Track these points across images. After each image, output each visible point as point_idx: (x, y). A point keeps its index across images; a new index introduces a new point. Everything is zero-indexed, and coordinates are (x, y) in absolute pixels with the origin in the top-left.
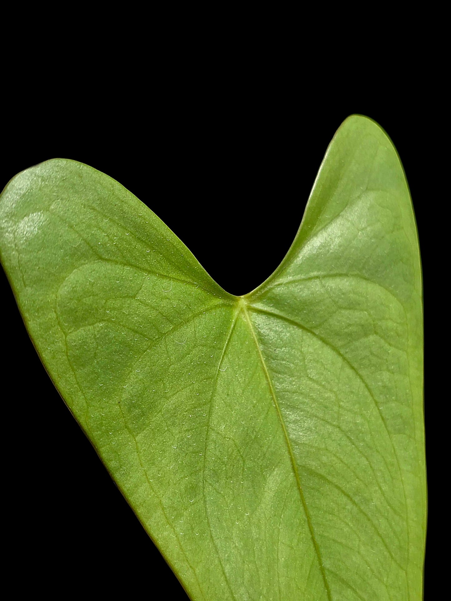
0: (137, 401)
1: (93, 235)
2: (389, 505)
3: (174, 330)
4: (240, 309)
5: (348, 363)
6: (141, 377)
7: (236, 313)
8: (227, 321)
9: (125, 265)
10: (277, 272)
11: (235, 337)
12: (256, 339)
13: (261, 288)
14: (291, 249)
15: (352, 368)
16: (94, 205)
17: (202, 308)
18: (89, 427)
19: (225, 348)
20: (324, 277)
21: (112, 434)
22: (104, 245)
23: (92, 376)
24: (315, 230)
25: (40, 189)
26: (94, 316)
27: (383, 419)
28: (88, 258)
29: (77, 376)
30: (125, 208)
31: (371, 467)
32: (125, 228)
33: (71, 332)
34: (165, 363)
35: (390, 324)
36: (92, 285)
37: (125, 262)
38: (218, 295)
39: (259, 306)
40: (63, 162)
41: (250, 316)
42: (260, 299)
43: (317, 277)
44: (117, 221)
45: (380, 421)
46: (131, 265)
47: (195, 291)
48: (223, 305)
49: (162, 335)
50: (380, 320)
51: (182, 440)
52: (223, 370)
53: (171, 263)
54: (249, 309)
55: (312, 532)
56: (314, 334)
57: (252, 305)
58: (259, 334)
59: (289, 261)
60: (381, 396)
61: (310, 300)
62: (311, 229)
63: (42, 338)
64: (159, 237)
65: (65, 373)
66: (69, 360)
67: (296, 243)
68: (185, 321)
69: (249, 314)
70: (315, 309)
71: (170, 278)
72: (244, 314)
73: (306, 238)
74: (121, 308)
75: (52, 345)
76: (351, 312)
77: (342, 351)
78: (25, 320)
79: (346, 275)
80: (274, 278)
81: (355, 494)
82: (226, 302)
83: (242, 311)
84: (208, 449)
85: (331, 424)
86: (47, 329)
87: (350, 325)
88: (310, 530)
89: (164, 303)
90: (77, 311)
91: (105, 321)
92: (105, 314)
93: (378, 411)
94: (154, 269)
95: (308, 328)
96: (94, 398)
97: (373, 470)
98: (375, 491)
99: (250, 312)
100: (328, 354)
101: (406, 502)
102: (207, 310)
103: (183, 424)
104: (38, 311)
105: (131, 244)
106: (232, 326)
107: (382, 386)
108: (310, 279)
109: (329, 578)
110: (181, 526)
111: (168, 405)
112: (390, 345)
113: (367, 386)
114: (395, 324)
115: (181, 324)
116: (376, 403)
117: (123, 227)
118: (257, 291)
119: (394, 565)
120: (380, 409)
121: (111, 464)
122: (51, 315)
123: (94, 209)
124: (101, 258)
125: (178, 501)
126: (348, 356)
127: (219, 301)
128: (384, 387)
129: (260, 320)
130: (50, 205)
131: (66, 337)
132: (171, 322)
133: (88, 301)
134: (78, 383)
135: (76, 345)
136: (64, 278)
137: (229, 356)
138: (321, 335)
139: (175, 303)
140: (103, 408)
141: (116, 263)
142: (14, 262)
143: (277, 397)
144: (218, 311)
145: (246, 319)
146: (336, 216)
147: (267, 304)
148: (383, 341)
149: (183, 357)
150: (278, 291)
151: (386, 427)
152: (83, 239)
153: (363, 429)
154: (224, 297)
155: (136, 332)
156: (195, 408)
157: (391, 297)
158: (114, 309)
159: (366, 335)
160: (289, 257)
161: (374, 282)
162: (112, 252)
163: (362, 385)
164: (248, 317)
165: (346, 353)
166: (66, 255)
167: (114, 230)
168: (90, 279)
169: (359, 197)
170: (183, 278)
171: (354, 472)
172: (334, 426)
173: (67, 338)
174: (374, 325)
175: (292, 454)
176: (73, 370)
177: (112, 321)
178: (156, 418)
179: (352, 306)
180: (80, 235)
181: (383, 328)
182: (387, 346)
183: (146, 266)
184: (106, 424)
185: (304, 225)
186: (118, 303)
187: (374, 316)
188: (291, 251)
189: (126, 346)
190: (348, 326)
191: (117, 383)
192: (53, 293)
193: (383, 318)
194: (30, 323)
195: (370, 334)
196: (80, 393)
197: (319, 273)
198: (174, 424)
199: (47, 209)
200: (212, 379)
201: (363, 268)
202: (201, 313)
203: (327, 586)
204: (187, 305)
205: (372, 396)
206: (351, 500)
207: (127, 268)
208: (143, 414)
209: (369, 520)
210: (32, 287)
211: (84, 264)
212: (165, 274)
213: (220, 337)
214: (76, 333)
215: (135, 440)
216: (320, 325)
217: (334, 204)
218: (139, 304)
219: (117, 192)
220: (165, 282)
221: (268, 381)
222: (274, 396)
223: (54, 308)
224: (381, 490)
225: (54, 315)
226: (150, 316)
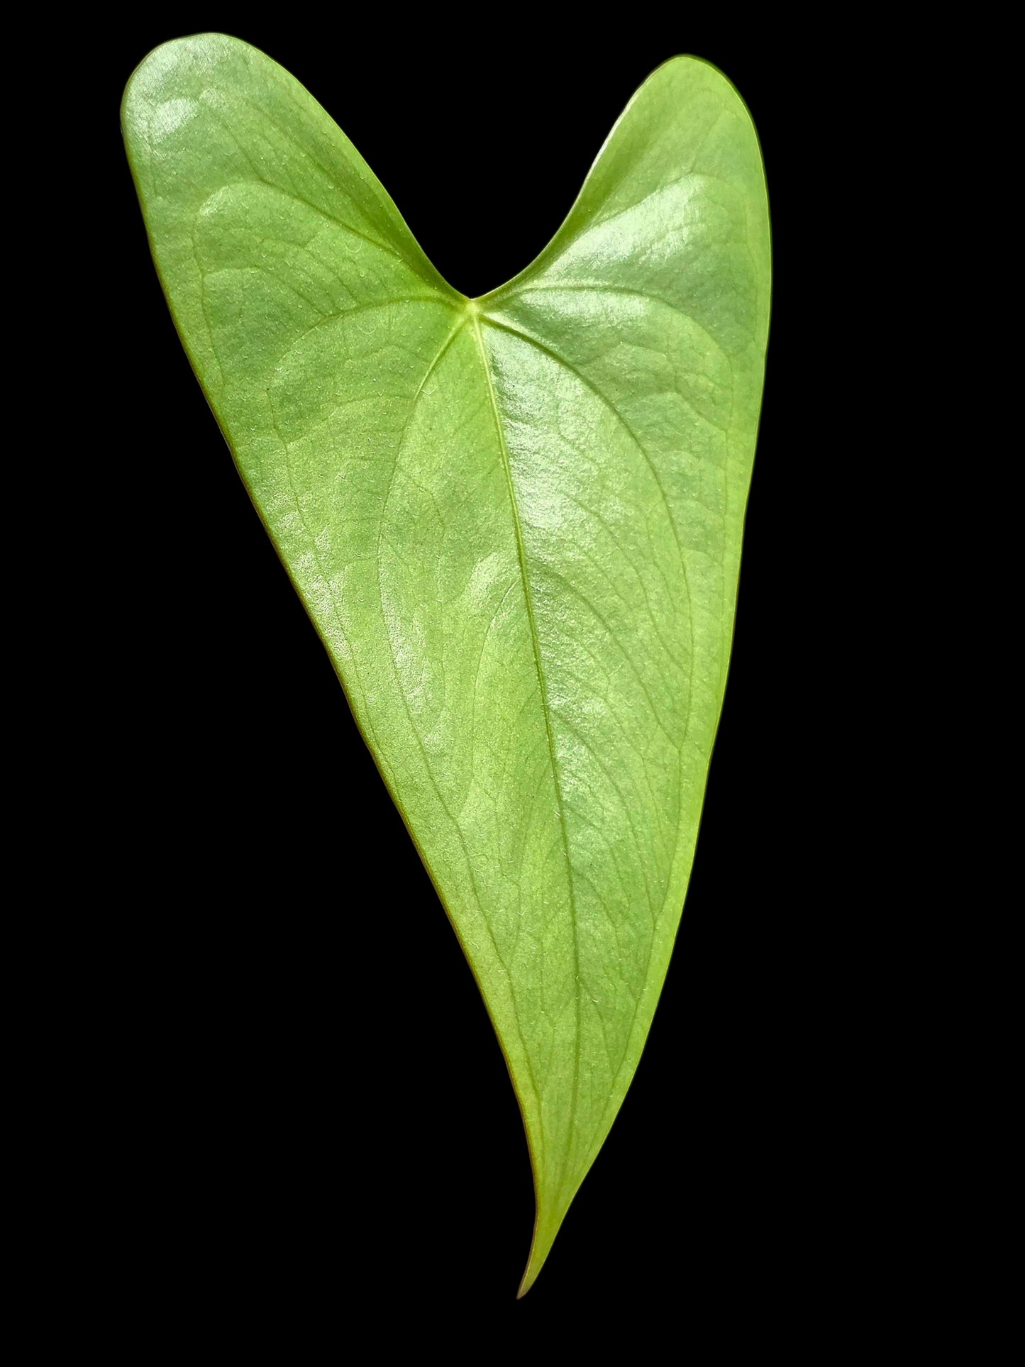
0: (293, 395)
1: (254, 144)
2: (664, 646)
3: (357, 310)
4: (467, 317)
5: (627, 426)
6: (302, 362)
7: (460, 320)
8: (443, 326)
9: (296, 197)
10: (531, 270)
11: (453, 352)
12: (486, 367)
13: (503, 290)
14: (555, 237)
15: (633, 436)
16: (260, 104)
17: (404, 293)
18: (224, 413)
19: (434, 361)
20: (605, 289)
21: (254, 431)
22: (268, 161)
23: (234, 341)
24: (598, 218)
25: (190, 69)
26: (245, 257)
27: (672, 521)
28: (243, 175)
29: (214, 336)
30: (304, 117)
31: (641, 583)
32: (299, 146)
33: (210, 272)
34: (339, 354)
35: (702, 381)
36: (247, 212)
37: (296, 194)
38: (432, 283)
39: (497, 317)
40: (223, 39)
41: (481, 330)
42: (499, 307)
43: (593, 288)
44: (290, 133)
45: (667, 522)
46: (304, 200)
47: (396, 264)
48: (440, 301)
49: (339, 313)
50: (686, 371)
51: (354, 468)
52: (428, 391)
53: (364, 213)
54: (483, 320)
55: (536, 653)
56: (578, 374)
57: (485, 315)
58: (493, 359)
59: (551, 257)
60: (674, 488)
61: (578, 321)
62: (592, 214)
63: (172, 271)
64: (349, 170)
65: (197, 328)
66: (204, 311)
67: (563, 232)
68: (376, 303)
69: (480, 327)
70: (583, 336)
71: (359, 235)
72: (474, 326)
73: (581, 224)
74: (283, 256)
75: (184, 285)
76: (640, 349)
77: (619, 407)
78: (152, 243)
79: (640, 293)
80: (524, 278)
81: (611, 616)
82: (444, 297)
83: (470, 320)
84: (391, 495)
85: (586, 509)
86: (179, 260)
87: (635, 370)
88: (535, 651)
89: (346, 266)
90: (221, 245)
91: (259, 267)
92: (260, 257)
93: (665, 508)
94: (338, 216)
95: (570, 364)
96: (234, 373)
97: (645, 590)
98: (644, 620)
99: (482, 324)
100: (595, 407)
101: (693, 650)
102: (412, 299)
103: (357, 448)
104: (168, 232)
105: (306, 171)
106: (451, 335)
107: (678, 473)
108: (580, 288)
109: (556, 724)
110: (338, 581)
111: (339, 413)
112: (699, 413)
113: (652, 467)
114: (711, 384)
115: (369, 305)
116: (664, 495)
117: (297, 143)
118: (496, 294)
119: (660, 734)
120: (670, 506)
121: (250, 472)
122: (186, 242)
123: (259, 109)
124: (262, 180)
125: (338, 548)
126: (629, 416)
127: (433, 292)
128: (683, 475)
129: (497, 338)
130: (200, 93)
131: (203, 276)
132: (355, 298)
133: (238, 232)
134: (213, 346)
135: (214, 292)
136: (208, 195)
137: (441, 376)
138: (589, 378)
139: (363, 273)
140: (245, 391)
141: (283, 191)
142: (146, 159)
143: (507, 454)
144: (430, 305)
145: (476, 334)
146: (635, 201)
147: (511, 318)
148: (686, 406)
149: (366, 354)
150: (528, 298)
151: (676, 533)
152: (240, 147)
153: (636, 528)
154: (442, 289)
155: (301, 295)
156: (377, 430)
157: (708, 339)
158: (272, 254)
159: (661, 390)
160: (552, 248)
161: (685, 313)
162: (280, 175)
163: (645, 463)
164: (478, 332)
165: (626, 411)
166: (214, 163)
167: (285, 144)
168: (243, 204)
169: (677, 180)
170: (380, 241)
171: (613, 585)
172: (591, 512)
173: (205, 279)
174: (676, 377)
175: (520, 539)
176: (209, 326)
177: (269, 272)
178: (319, 427)
179: (644, 340)
180: (237, 141)
181: (691, 385)
182: (693, 415)
183: (326, 207)
184: (247, 414)
185: (580, 204)
186: (280, 248)
187: (677, 364)
188: (556, 241)
189: (285, 312)
190: (634, 370)
191: (267, 361)
192: (192, 212)
193: (692, 371)
194: (157, 247)
195: (666, 390)
196: (215, 361)
197: (597, 283)
198: (344, 443)
199: (195, 97)
200: (409, 400)
201: (669, 287)
202: (402, 299)
203: (549, 732)
204: (381, 281)
205: (659, 484)
206: (604, 622)
207: (298, 203)
208: (301, 415)
209: (628, 658)
210: (164, 198)
211: (238, 182)
212: (353, 227)
213: (428, 342)
214: (217, 274)
215: (286, 448)
216: (588, 361)
217: (635, 184)
218: (310, 258)
219: (294, 93)
220: (352, 239)
221: (497, 429)
222: (504, 453)
223: (191, 233)
224: (653, 620)
225: (190, 242)
226: (324, 279)
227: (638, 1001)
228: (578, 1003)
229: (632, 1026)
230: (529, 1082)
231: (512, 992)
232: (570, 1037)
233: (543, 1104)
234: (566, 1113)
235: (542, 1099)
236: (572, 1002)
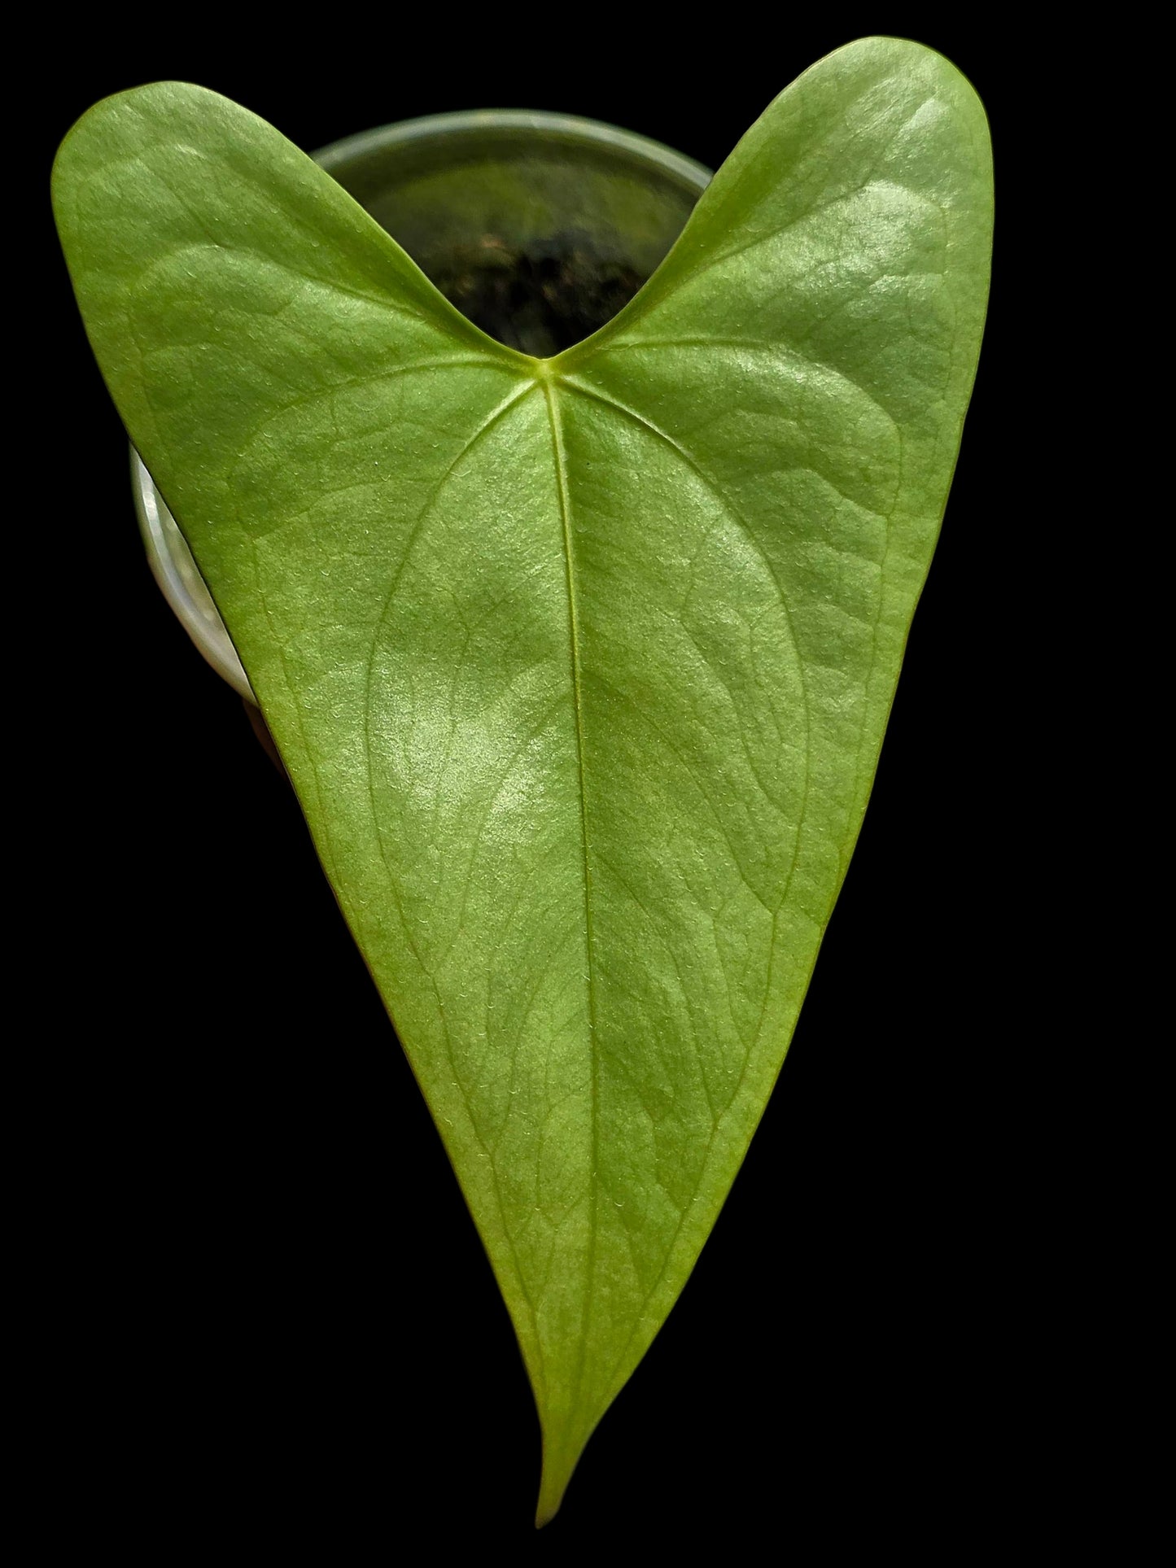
0: (260, 483)
1: (206, 204)
3: (353, 383)
4: (536, 380)
5: (736, 512)
6: (273, 446)
7: (522, 386)
8: (492, 394)
9: (264, 260)
10: (623, 320)
11: (506, 426)
12: (559, 440)
15: (743, 523)
19: (473, 437)
20: (715, 343)
21: (213, 524)
22: (225, 222)
23: (182, 426)
26: (193, 332)
27: (792, 630)
28: (192, 239)
29: (159, 421)
30: (275, 168)
32: (270, 201)
33: (152, 351)
34: (326, 434)
35: (850, 454)
36: (193, 283)
37: (265, 256)
38: (472, 344)
39: (573, 379)
41: (556, 396)
42: (579, 367)
43: (699, 342)
45: (784, 631)
46: (279, 263)
47: (417, 327)
48: (491, 365)
49: (326, 388)
50: (825, 442)
52: (459, 473)
53: (365, 271)
54: (560, 384)
57: (562, 378)
60: (797, 588)
62: (705, 250)
64: (340, 224)
65: (140, 412)
66: (147, 393)
67: (664, 273)
69: (555, 392)
71: (360, 297)
72: (547, 391)
75: (120, 366)
76: (759, 416)
77: (726, 489)
80: (610, 332)
82: (497, 360)
83: (541, 384)
86: (114, 339)
87: (751, 442)
89: (335, 334)
90: (162, 320)
91: (211, 343)
92: (213, 331)
96: (184, 460)
99: (560, 390)
102: (441, 366)
103: (349, 542)
104: (99, 309)
105: (280, 229)
107: (806, 570)
108: (683, 344)
110: (309, 694)
111: (324, 503)
112: (845, 494)
113: (769, 563)
114: (864, 458)
115: (371, 378)
116: (784, 598)
117: (267, 198)
119: (744, 891)
122: (120, 319)
124: (217, 243)
126: (737, 499)
127: (477, 356)
128: (812, 572)
131: (143, 356)
134: (159, 432)
135: (158, 372)
137: (481, 454)
139: (360, 340)
141: (247, 254)
144: (472, 372)
145: (549, 400)
146: (773, 230)
147: (593, 380)
148: (825, 486)
149: (366, 432)
150: (615, 357)
151: (796, 645)
152: (188, 209)
153: (734, 638)
156: (379, 521)
158: (230, 327)
159: (785, 467)
162: (241, 236)
164: (552, 399)
165: (736, 493)
167: (248, 201)
173: (145, 359)
174: (810, 450)
176: (153, 410)
178: (295, 519)
179: (764, 406)
180: (182, 203)
181: (833, 459)
182: (836, 497)
184: (203, 506)
185: (685, 242)
186: (238, 319)
187: (813, 434)
188: (652, 287)
190: (749, 443)
191: (226, 446)
192: (126, 285)
193: (835, 441)
195: (795, 467)
200: (429, 485)
202: (425, 368)
203: (588, 880)
204: (390, 348)
205: (778, 583)
207: (267, 266)
210: (94, 272)
211: (185, 248)
212: (350, 288)
213: (464, 416)
214: (160, 352)
217: (773, 207)
221: (563, 515)
222: (568, 545)
223: (126, 309)
224: (748, 753)
225: (125, 319)
226: (302, 352)
227: (684, 1213)
228: (594, 1204)
229: (674, 1240)
230: (518, 1287)
231: (496, 1181)
232: (582, 1243)
233: (539, 1315)
234: (576, 1329)
235: (537, 1310)
236: (585, 1202)
